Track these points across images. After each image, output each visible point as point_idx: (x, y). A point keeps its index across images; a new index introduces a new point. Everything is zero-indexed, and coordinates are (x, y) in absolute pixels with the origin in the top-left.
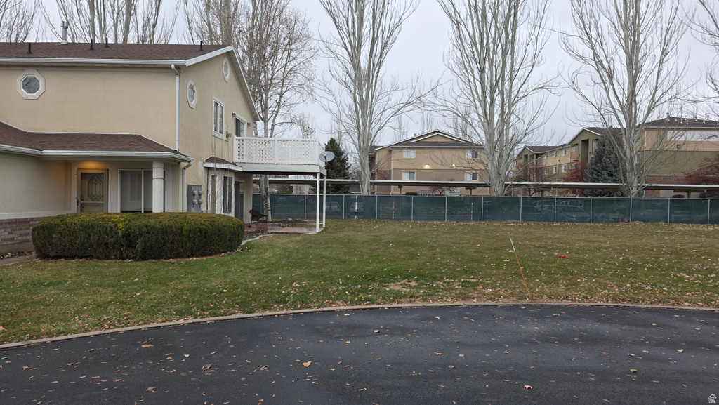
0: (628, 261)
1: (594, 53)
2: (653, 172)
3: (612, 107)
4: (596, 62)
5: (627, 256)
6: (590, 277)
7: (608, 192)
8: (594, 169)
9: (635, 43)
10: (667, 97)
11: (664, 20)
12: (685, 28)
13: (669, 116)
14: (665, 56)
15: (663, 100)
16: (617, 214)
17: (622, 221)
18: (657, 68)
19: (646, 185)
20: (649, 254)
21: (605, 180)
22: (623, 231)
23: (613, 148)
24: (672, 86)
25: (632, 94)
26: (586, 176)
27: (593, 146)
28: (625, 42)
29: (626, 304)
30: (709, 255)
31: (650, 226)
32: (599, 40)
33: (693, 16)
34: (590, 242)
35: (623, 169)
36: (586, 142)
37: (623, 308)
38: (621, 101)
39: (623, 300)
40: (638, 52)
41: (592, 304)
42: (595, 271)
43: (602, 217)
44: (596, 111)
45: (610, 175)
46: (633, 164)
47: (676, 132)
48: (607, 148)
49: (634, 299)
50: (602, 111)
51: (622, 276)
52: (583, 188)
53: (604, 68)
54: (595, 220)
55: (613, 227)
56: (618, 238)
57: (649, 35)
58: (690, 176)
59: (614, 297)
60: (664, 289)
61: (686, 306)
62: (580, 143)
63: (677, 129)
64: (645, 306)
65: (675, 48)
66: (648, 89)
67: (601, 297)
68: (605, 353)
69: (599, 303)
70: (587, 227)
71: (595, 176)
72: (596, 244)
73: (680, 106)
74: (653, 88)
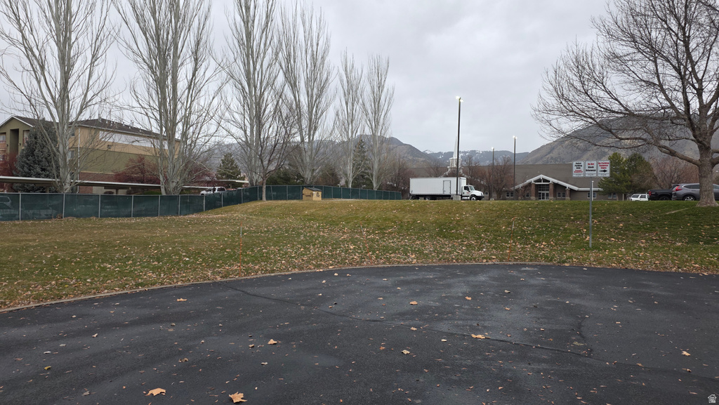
0: (56, 257)
1: (23, 37)
2: (86, 169)
3: (44, 99)
4: (25, 47)
5: (55, 253)
6: (12, 280)
7: (42, 187)
8: (25, 162)
9: (67, 39)
10: (97, 99)
11: (94, 25)
12: (112, 39)
13: (100, 118)
14: (96, 60)
15: (94, 102)
16: (49, 211)
17: (55, 217)
18: (88, 71)
19: (79, 181)
20: (77, 249)
21: (38, 175)
22: (55, 228)
23: (45, 141)
24: (102, 90)
25: (65, 90)
26: (16, 169)
27: (24, 137)
28: (56, 35)
29: (49, 302)
30: (129, 245)
31: (82, 222)
32: (28, 24)
33: (119, 31)
34: (16, 241)
35: (56, 165)
36: (16, 132)
37: (45, 307)
38: (54, 95)
39: (46, 299)
40: (70, 49)
41: (11, 309)
42: (19, 272)
43: (34, 214)
44: (25, 100)
45: (43, 170)
46: (66, 159)
47: (106, 133)
48: (39, 141)
49: (58, 295)
50: (33, 101)
51: (48, 274)
52: (12, 182)
53: (34, 56)
54: (25, 218)
55: (44, 223)
56: (49, 235)
57: (81, 35)
58: (119, 175)
59: (37, 298)
60: (88, 280)
61: (106, 293)
62: (8, 133)
63: (107, 131)
64: (68, 300)
65: (104, 55)
66: (80, 87)
67: (22, 299)
68: (19, 359)
69: (19, 307)
70: (15, 225)
71: (26, 170)
72: (23, 243)
73: (108, 110)
74: (85, 87)
